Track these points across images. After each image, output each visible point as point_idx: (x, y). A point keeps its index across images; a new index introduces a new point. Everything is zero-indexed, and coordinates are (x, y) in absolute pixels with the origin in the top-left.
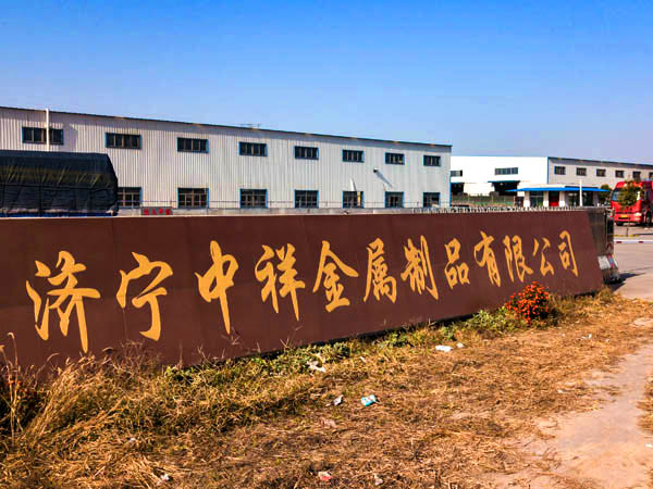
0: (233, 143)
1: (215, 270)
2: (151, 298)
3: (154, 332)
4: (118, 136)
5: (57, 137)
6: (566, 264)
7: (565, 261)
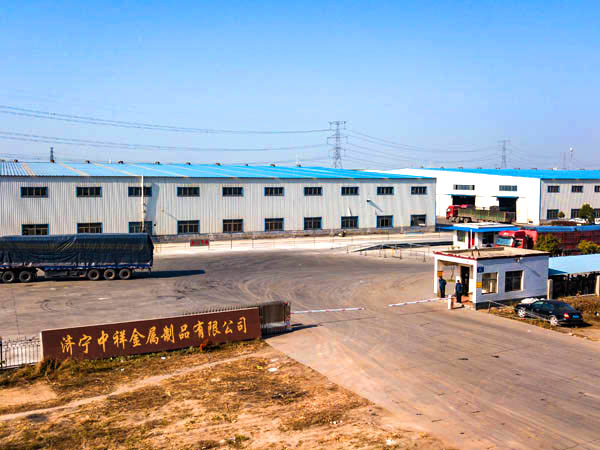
0: (260, 188)
1: (102, 337)
2: (86, 344)
3: (86, 351)
4: (185, 189)
5: (148, 192)
6: (240, 329)
7: (240, 328)
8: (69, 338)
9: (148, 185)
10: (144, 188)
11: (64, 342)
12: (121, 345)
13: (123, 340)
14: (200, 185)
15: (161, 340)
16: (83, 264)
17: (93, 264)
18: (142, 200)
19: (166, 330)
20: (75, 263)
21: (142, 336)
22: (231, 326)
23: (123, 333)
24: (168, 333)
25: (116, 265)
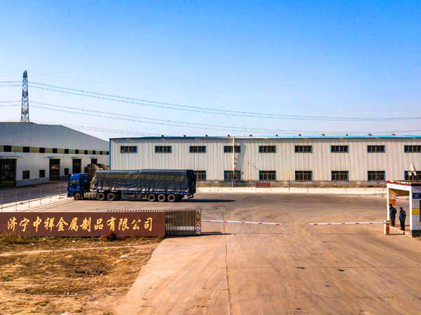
1: (37, 221)
2: (25, 225)
3: (24, 230)
4: (265, 147)
5: (238, 149)
6: (146, 228)
7: (146, 226)
8: (14, 219)
9: (238, 144)
10: (235, 147)
11: (10, 222)
12: (49, 228)
13: (51, 225)
14: (276, 144)
15: (80, 229)
16: (144, 190)
17: (151, 190)
18: (233, 155)
19: (85, 221)
20: (139, 189)
21: (66, 223)
22: (138, 224)
23: (52, 220)
24: (86, 224)
25: (166, 191)
